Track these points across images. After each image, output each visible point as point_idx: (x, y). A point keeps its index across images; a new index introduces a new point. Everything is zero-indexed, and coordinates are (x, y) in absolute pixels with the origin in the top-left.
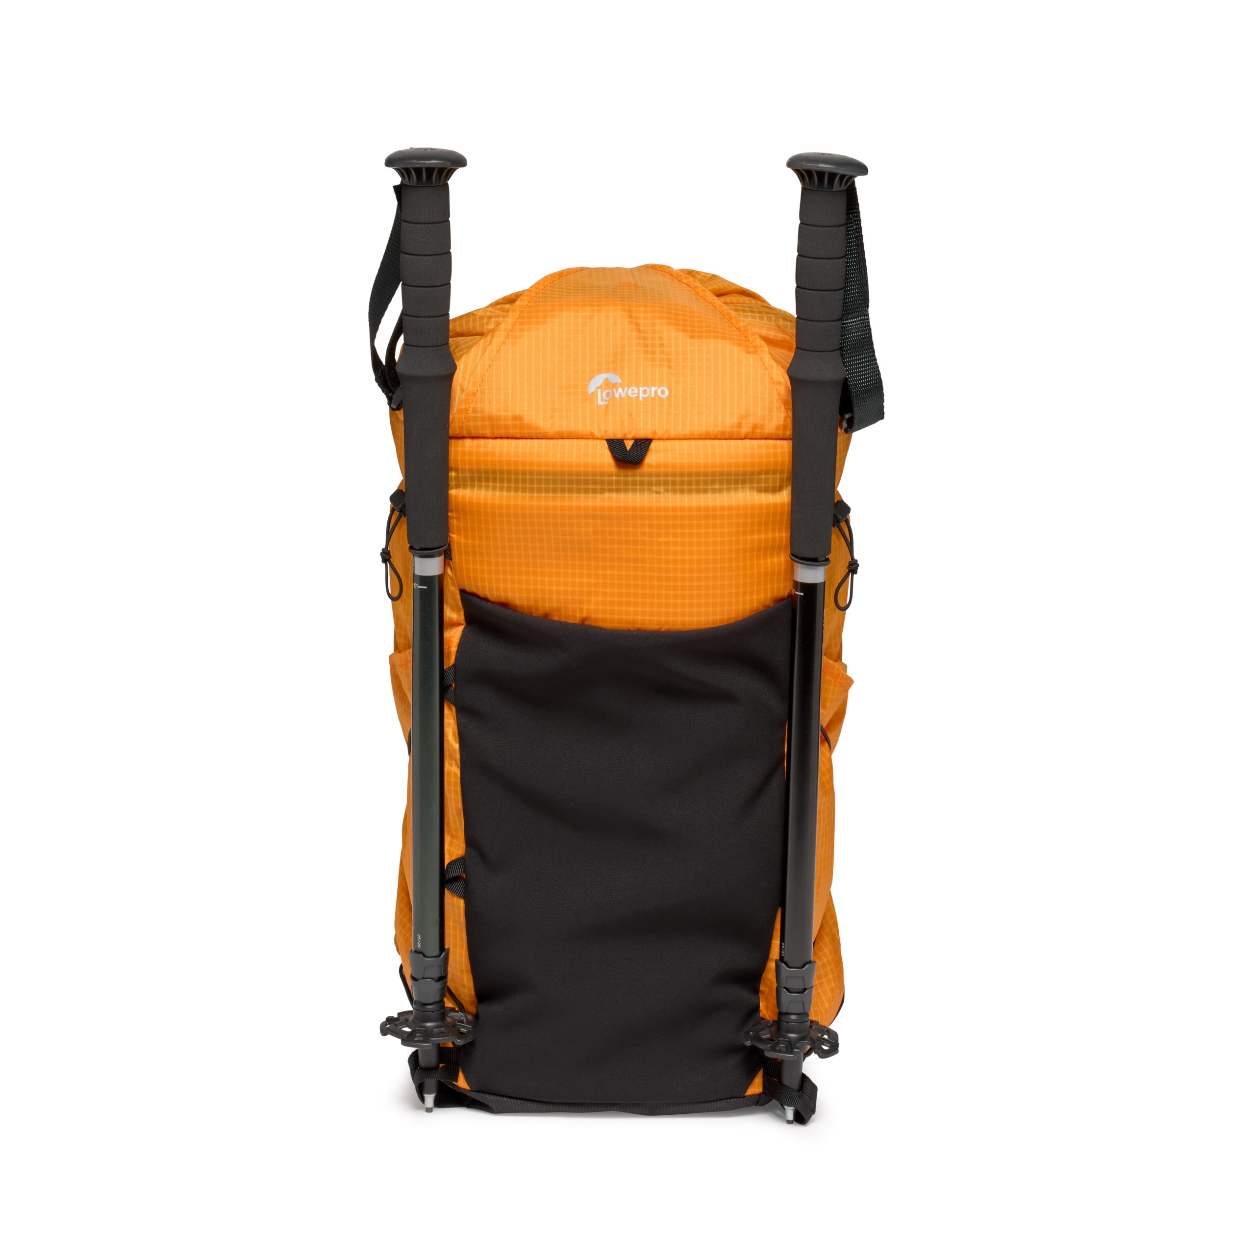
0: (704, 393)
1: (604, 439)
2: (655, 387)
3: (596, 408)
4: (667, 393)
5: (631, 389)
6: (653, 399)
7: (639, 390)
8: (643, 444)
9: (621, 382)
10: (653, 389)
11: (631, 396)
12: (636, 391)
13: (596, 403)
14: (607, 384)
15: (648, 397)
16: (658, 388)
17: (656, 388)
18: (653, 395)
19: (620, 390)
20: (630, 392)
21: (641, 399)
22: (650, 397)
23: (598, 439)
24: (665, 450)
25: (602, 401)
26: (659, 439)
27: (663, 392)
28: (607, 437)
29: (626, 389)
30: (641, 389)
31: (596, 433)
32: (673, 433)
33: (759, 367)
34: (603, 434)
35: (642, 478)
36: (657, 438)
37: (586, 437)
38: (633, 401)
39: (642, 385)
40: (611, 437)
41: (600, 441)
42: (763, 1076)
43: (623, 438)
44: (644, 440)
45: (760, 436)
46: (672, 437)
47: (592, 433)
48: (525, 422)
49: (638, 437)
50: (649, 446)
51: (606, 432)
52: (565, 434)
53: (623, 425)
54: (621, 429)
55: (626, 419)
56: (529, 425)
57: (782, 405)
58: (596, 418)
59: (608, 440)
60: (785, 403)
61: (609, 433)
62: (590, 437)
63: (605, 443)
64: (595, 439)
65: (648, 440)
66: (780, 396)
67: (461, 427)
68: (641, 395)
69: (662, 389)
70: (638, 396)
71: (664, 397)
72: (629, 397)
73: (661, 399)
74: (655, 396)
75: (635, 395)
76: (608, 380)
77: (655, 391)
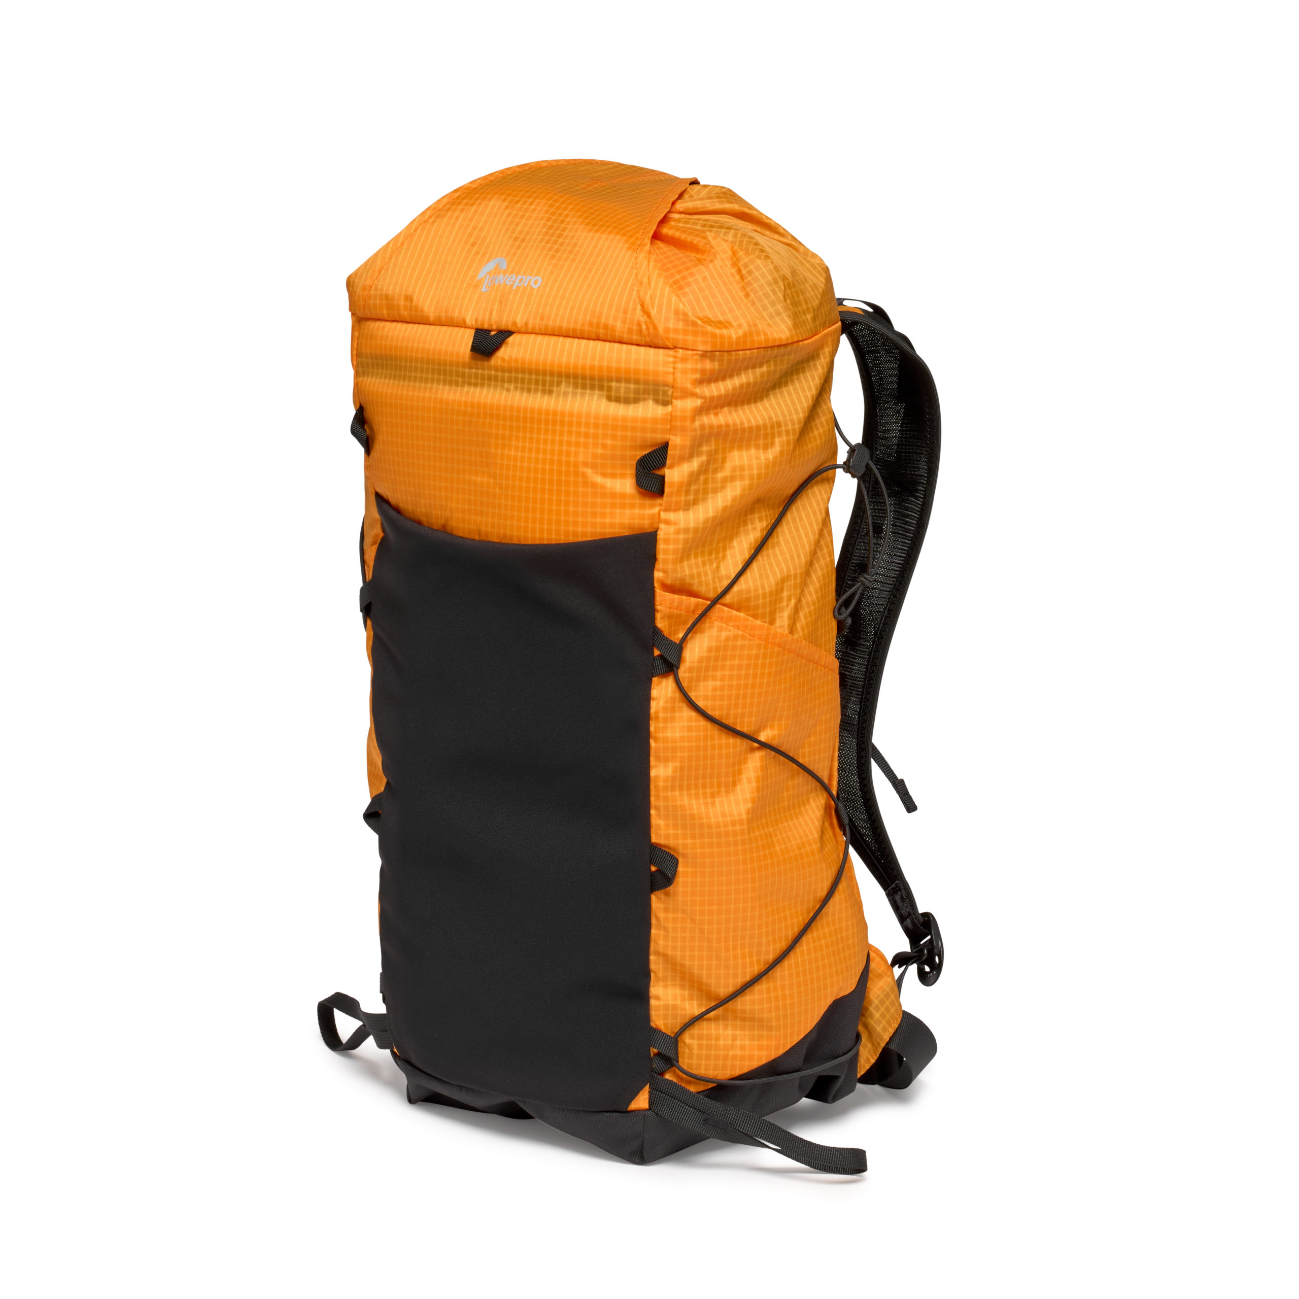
1: (472, 328)
2: (531, 276)
3: (476, 294)
4: (539, 283)
5: (511, 276)
6: (525, 289)
7: (516, 278)
8: (505, 334)
10: (529, 278)
11: (508, 284)
12: (514, 277)
13: (480, 289)
14: (495, 272)
15: (521, 286)
16: (534, 277)
18: (526, 285)
19: (502, 276)
21: (514, 288)
23: (469, 328)
24: (520, 344)
25: (485, 287)
26: (519, 332)
27: (536, 281)
28: (477, 327)
29: (507, 275)
30: (519, 277)
31: (468, 321)
32: (530, 326)
33: (631, 264)
34: (474, 323)
35: (496, 373)
36: (517, 331)
37: (458, 325)
38: (507, 288)
39: (522, 273)
40: (480, 327)
41: (469, 330)
42: (649, 1092)
43: (490, 328)
44: (505, 331)
45: (609, 338)
46: (529, 330)
47: (464, 321)
48: (414, 303)
49: (503, 327)
50: (507, 338)
51: (476, 320)
52: (443, 319)
53: (491, 314)
54: (490, 320)
55: (496, 306)
56: (416, 307)
57: (639, 307)
58: (473, 305)
59: (476, 329)
60: (642, 305)
61: (479, 322)
62: (462, 325)
63: (473, 332)
64: (466, 327)
65: (509, 331)
66: (639, 297)
67: (365, 306)
68: (517, 283)
69: (537, 278)
70: (513, 284)
71: (535, 287)
72: (505, 285)
73: (532, 288)
74: (528, 285)
75: (512, 283)
76: (498, 265)
77: (530, 280)
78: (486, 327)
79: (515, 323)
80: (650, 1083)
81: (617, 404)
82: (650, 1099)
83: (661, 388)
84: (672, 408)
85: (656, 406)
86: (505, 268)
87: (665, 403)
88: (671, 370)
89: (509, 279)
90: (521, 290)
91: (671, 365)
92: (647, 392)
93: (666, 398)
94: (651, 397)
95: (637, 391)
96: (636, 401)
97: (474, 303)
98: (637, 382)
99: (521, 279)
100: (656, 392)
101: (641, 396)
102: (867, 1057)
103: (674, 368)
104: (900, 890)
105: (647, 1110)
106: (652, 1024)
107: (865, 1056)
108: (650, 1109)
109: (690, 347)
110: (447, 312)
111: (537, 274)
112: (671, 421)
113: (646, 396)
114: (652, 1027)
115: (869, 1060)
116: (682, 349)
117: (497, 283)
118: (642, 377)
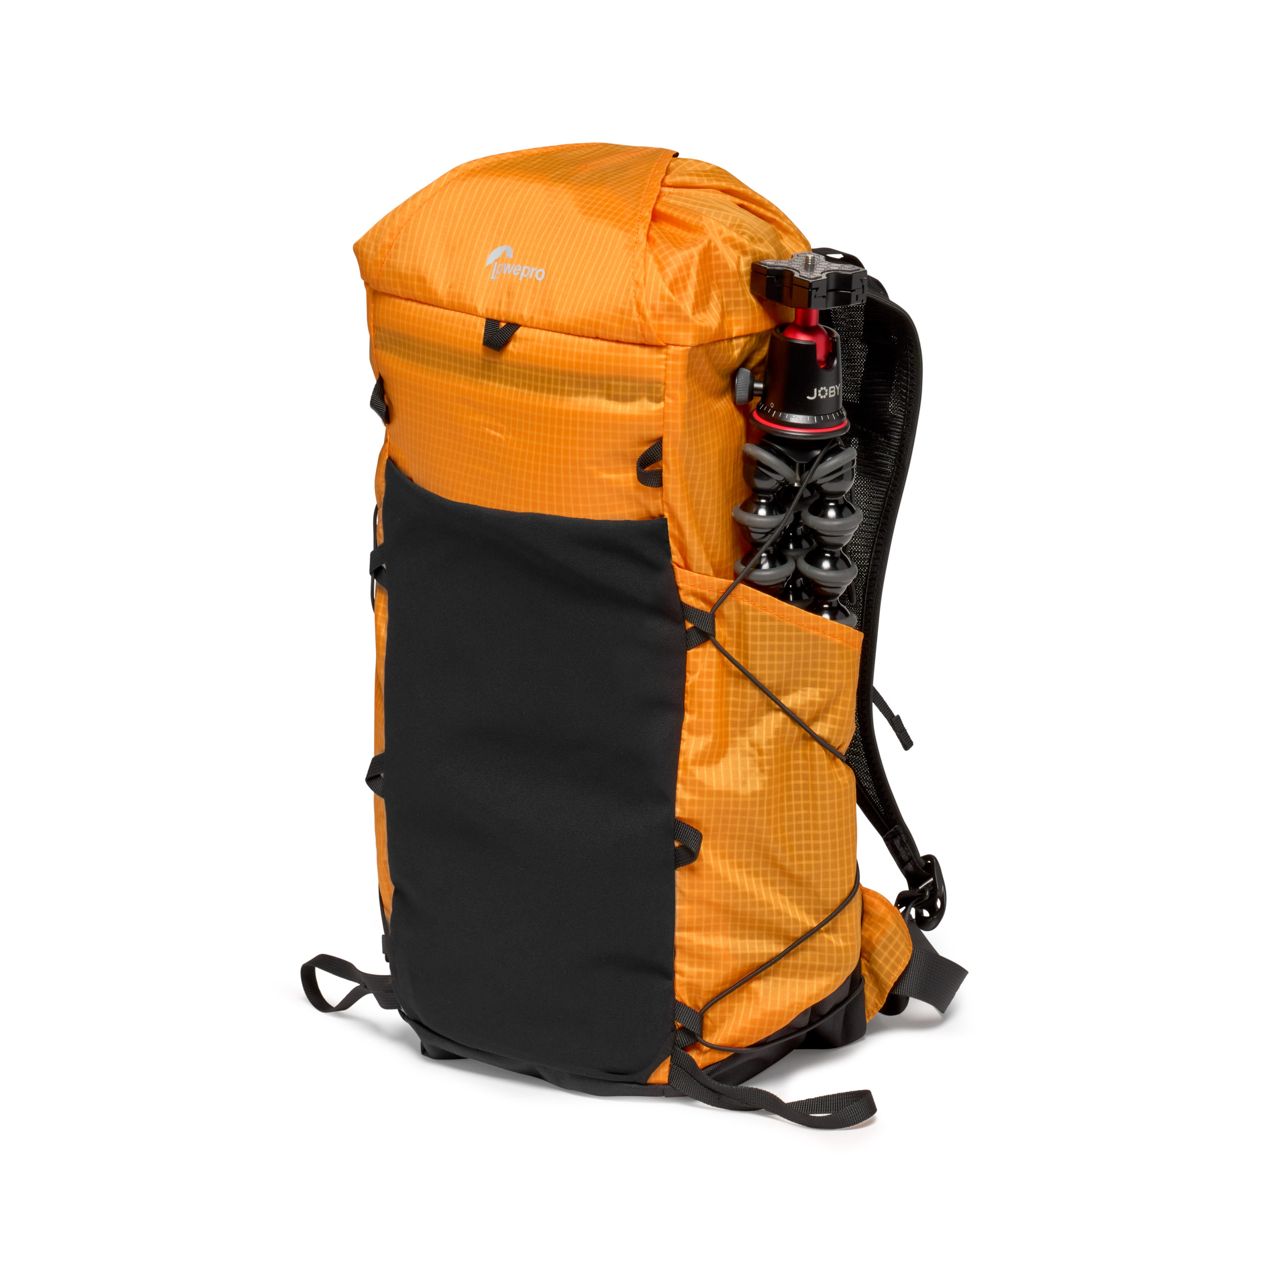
1: (484, 317)
2: (535, 267)
4: (543, 275)
5: (517, 266)
7: (522, 269)
8: (513, 327)
10: (533, 269)
11: (515, 274)
12: (520, 268)
13: (489, 276)
14: (502, 260)
15: (527, 278)
16: (538, 269)
17: (536, 269)
18: (531, 277)
19: (509, 265)
21: (521, 279)
25: (494, 275)
26: (525, 326)
27: (540, 273)
28: (487, 317)
29: (514, 265)
30: (525, 267)
31: (479, 310)
32: (535, 321)
33: (628, 262)
34: (484, 312)
35: (507, 367)
36: (523, 324)
37: (470, 312)
38: (515, 279)
39: (526, 264)
40: (490, 317)
41: (480, 318)
42: (670, 1066)
43: (499, 319)
44: (513, 324)
45: (607, 337)
46: (534, 325)
47: (476, 309)
48: (427, 285)
49: (511, 320)
50: (515, 332)
51: (487, 310)
52: (456, 305)
53: (500, 305)
54: (499, 311)
55: (504, 298)
56: (430, 289)
57: (635, 308)
58: (484, 293)
59: (487, 319)
60: (638, 305)
61: (490, 313)
62: (473, 312)
63: (484, 321)
64: (477, 316)
65: (516, 324)
66: (635, 297)
67: (378, 281)
68: (523, 275)
69: (540, 270)
70: (519, 275)
71: (540, 279)
72: (513, 275)
73: (537, 281)
74: (533, 278)
75: (518, 273)
76: (504, 254)
77: (535, 272)
78: (495, 317)
79: (521, 316)
80: (672, 1056)
81: (616, 403)
82: (670, 1073)
83: (654, 385)
84: (665, 404)
85: (649, 404)
86: (511, 256)
87: (658, 400)
88: (663, 367)
89: (515, 269)
90: (527, 282)
91: (664, 362)
92: (641, 389)
93: (659, 395)
94: (646, 394)
95: (633, 389)
96: (633, 399)
97: (485, 291)
98: (633, 380)
99: (526, 270)
100: (650, 389)
101: (637, 394)
102: (874, 1001)
103: (666, 365)
104: (899, 834)
105: (666, 1084)
106: (677, 998)
107: (873, 1001)
108: (669, 1084)
109: (681, 343)
110: (459, 298)
111: (541, 266)
112: (664, 418)
113: (642, 394)
114: (677, 1001)
115: (877, 1005)
116: (674, 345)
117: (505, 272)
118: (637, 375)
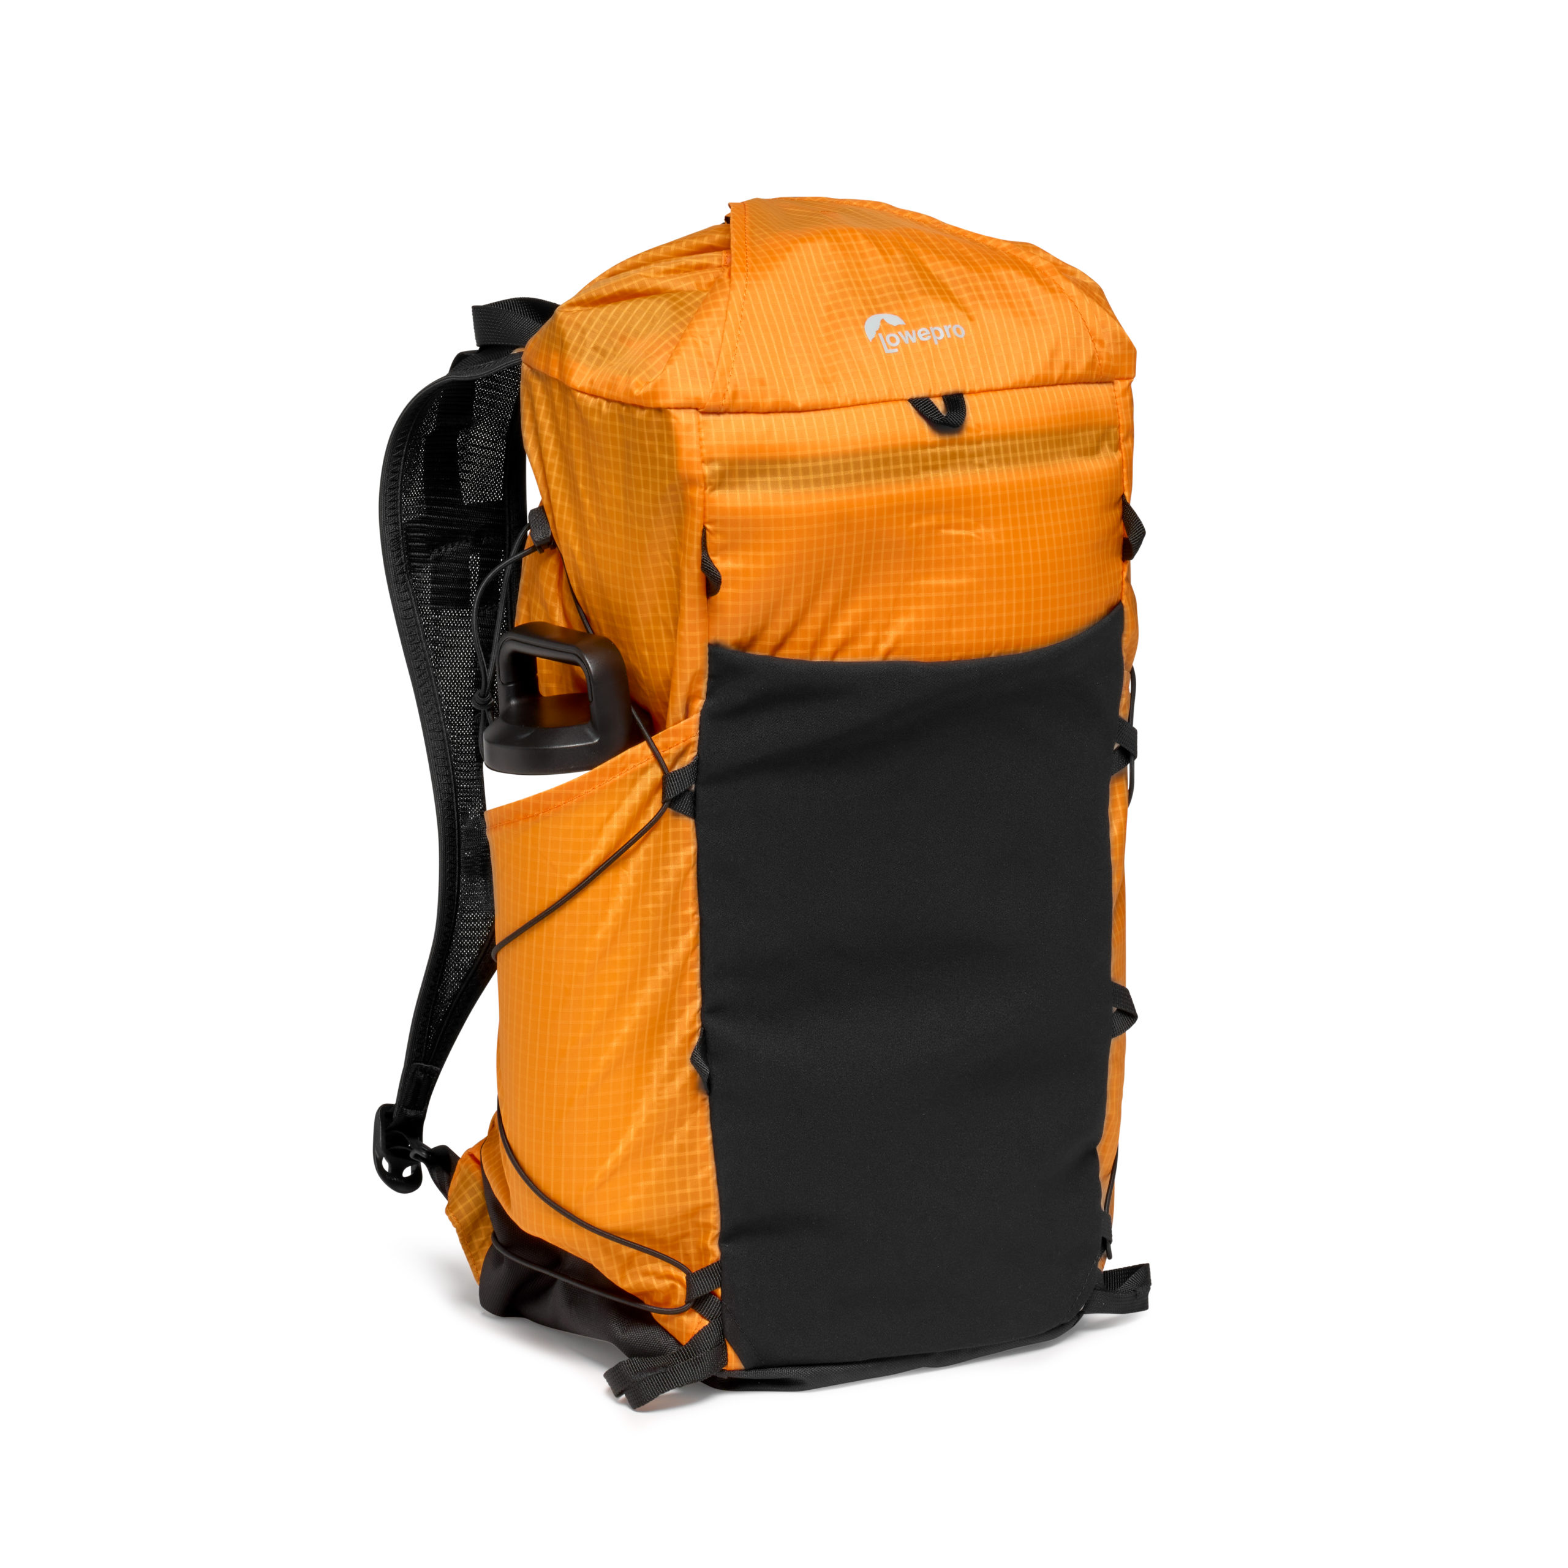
0: (1006, 328)
1: (905, 400)
2: (947, 325)
3: (884, 358)
4: (963, 331)
5: (920, 331)
6: (951, 340)
7: (930, 331)
8: (955, 402)
9: (904, 324)
10: (947, 328)
11: (923, 339)
12: (928, 332)
14: (887, 327)
15: (944, 338)
16: (953, 326)
17: (950, 326)
18: (949, 336)
19: (907, 333)
20: (921, 336)
22: (946, 339)
23: (899, 400)
24: (982, 407)
25: (888, 348)
26: (973, 393)
27: (958, 331)
28: (910, 397)
29: (914, 331)
32: (984, 382)
35: (961, 448)
36: (968, 392)
40: (914, 396)
41: (900, 403)
43: (927, 396)
44: (954, 395)
46: (985, 388)
49: (949, 391)
50: (964, 403)
53: (924, 378)
54: (923, 386)
57: (1089, 335)
59: (909, 401)
60: (1091, 332)
61: (913, 391)
63: (907, 404)
64: (895, 401)
65: (959, 394)
66: (1086, 325)
68: (933, 337)
69: (958, 325)
70: (929, 339)
71: (962, 336)
72: (918, 341)
73: (959, 339)
75: (925, 337)
76: (886, 322)
77: (950, 329)
78: (923, 393)
79: (961, 384)
81: (1086, 458)
83: (1112, 430)
87: (1117, 448)
88: (1116, 407)
89: (918, 334)
91: (1116, 401)
92: (1103, 437)
94: (1106, 443)
95: (1097, 438)
96: (1098, 450)
98: (1097, 427)
100: (1109, 436)
101: (1100, 444)
103: (1118, 404)
109: (1126, 376)
112: (1122, 468)
113: (1103, 443)
116: (1120, 379)
118: (1100, 420)
